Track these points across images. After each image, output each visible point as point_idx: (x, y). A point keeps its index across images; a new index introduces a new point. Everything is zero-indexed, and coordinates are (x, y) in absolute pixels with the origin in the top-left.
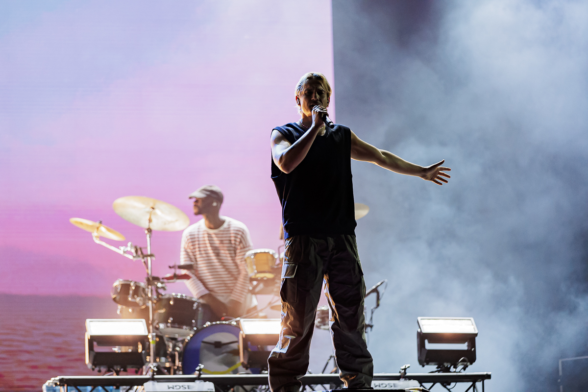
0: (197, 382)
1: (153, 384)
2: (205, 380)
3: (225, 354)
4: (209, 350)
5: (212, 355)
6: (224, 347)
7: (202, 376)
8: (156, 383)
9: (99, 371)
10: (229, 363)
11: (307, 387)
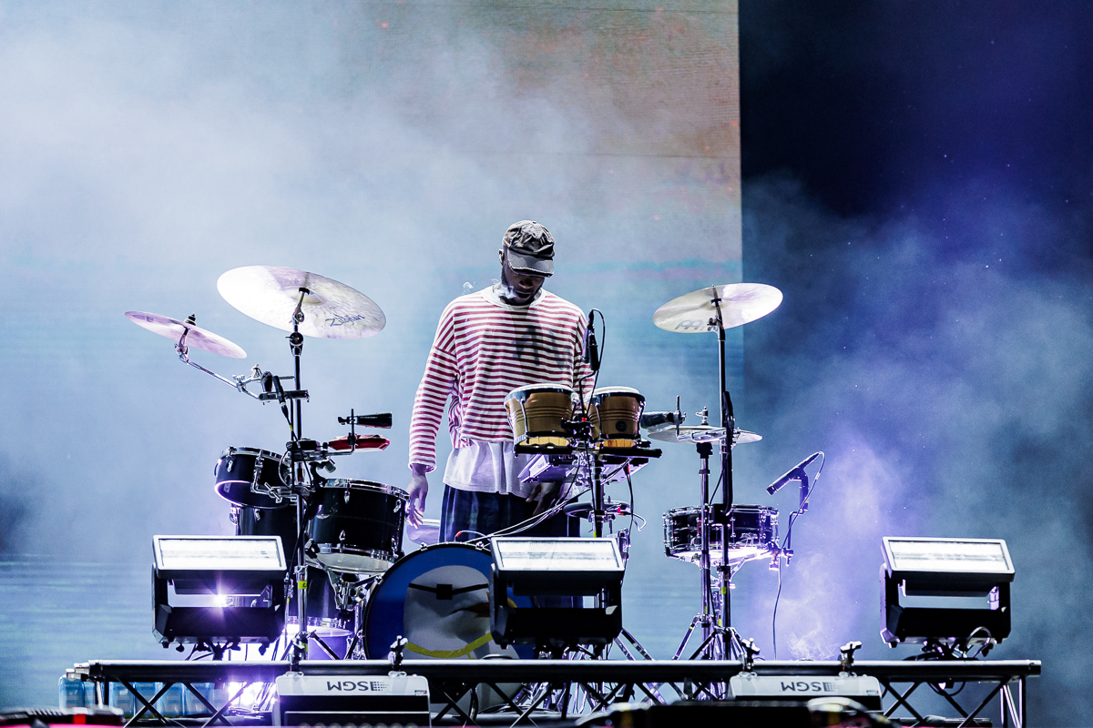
0: (393, 675)
1: (296, 679)
2: (411, 670)
3: (460, 613)
4: (423, 603)
5: (431, 614)
6: (455, 597)
7: (404, 662)
8: (302, 677)
9: (181, 649)
10: (469, 633)
11: (636, 687)
